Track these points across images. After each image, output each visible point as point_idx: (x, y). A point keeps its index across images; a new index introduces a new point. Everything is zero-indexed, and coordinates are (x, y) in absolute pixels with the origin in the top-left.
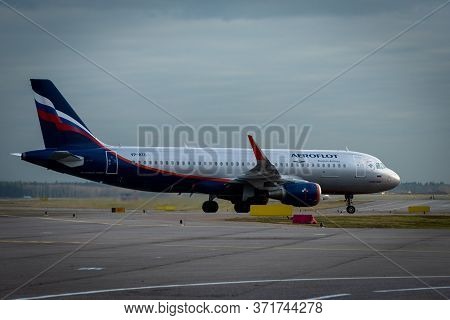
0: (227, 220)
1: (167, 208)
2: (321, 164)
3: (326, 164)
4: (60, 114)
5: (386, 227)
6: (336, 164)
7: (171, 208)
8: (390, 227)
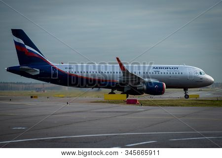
0: (91, 102)
1: (61, 96)
2: (169, 72)
3: (172, 72)
4: (27, 47)
5: (176, 106)
6: (177, 72)
7: (63, 96)
8: (178, 106)
